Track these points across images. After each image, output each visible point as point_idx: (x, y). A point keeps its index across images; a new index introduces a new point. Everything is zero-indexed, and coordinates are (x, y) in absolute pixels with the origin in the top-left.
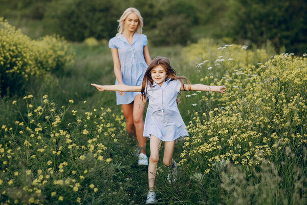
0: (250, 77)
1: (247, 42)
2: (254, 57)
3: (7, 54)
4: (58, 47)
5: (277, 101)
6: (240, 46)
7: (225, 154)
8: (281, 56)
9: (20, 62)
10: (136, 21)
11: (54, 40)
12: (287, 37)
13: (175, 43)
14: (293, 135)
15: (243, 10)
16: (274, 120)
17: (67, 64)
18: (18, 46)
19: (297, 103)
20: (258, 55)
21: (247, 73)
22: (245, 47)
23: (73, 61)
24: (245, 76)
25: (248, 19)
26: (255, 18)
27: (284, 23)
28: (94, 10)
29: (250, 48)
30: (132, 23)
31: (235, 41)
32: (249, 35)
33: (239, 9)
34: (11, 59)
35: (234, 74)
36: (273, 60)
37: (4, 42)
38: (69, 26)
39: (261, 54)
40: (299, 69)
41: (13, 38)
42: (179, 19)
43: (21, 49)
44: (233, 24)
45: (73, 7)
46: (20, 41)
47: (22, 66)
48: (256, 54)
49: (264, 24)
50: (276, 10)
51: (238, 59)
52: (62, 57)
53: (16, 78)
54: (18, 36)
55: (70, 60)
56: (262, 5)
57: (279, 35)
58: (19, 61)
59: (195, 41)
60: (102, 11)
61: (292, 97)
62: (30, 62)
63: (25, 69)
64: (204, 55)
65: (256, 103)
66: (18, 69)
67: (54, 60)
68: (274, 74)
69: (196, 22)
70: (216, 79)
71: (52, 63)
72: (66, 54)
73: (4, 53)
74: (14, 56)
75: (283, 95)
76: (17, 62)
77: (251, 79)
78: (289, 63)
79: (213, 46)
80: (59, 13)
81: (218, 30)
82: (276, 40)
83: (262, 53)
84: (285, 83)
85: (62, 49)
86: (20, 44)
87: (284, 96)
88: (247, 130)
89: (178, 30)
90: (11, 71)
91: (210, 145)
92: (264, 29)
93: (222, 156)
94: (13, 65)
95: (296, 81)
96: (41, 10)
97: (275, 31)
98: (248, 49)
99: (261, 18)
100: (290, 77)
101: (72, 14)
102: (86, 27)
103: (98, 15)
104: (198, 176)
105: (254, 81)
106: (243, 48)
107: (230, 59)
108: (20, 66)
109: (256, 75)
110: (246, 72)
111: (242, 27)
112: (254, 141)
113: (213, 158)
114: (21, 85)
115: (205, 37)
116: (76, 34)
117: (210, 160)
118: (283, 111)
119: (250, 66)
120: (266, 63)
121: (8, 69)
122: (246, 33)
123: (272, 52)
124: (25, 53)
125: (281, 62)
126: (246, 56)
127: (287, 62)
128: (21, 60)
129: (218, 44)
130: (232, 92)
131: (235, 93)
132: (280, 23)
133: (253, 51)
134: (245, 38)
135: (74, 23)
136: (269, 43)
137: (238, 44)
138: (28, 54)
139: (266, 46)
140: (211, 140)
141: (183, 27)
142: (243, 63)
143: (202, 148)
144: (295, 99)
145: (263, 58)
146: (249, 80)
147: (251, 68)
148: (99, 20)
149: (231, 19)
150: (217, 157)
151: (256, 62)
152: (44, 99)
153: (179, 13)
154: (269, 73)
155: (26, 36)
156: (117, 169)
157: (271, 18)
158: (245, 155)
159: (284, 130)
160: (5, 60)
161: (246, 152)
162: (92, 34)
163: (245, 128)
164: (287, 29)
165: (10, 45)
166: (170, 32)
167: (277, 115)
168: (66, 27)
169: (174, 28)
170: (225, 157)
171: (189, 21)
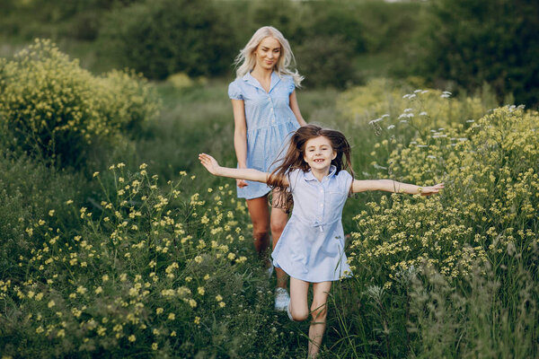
0: (455, 142)
1: (450, 85)
2: (461, 111)
3: (58, 100)
4: (132, 89)
5: (497, 180)
6: (438, 92)
7: (416, 258)
8: (505, 109)
9: (79, 114)
10: (275, 50)
11: (126, 77)
12: (518, 78)
13: (325, 85)
14: (521, 232)
15: (444, 29)
16: (492, 209)
17: (147, 119)
18: (75, 87)
19: (528, 183)
20: (468, 107)
21: (450, 136)
22: (446, 94)
23: (157, 113)
24: (447, 140)
25: (452, 45)
26: (464, 44)
27: (515, 53)
28: (184, 25)
29: (455, 94)
30: (269, 55)
31: (429, 83)
32: (453, 72)
33: (437, 28)
34: (65, 109)
35: (429, 137)
36: (492, 116)
37: (52, 80)
38: (141, 52)
39: (474, 106)
40: (533, 130)
41: (68, 74)
42: (333, 43)
43: (80, 92)
44: (425, 53)
45: (150, 20)
46: (78, 79)
47: (82, 120)
48: (465, 106)
49: (478, 53)
50: (501, 30)
51: (434, 114)
52: (139, 106)
53: (72, 139)
54: (74, 71)
55: (153, 111)
56: (475, 21)
57: (505, 74)
58: (76, 112)
59: (360, 82)
60: (198, 27)
61: (520, 174)
62: (95, 114)
63: (86, 125)
64: (379, 107)
65: (464, 182)
66: (76, 125)
67: (128, 111)
68: (494, 138)
69: (362, 48)
70: (400, 145)
71: (125, 117)
72: (146, 101)
73: (53, 98)
74: (69, 102)
75: (506, 170)
76: (73, 113)
77: (457, 146)
78: (517, 120)
79: (392, 90)
80: (125, 29)
81: (400, 64)
82: (500, 82)
83: (475, 103)
84: (511, 152)
85: (140, 93)
86: (77, 84)
87: (508, 172)
88: (449, 224)
89: (330, 63)
90: (64, 128)
91: (393, 245)
92: (479, 62)
93: (411, 262)
94: (66, 118)
95: (527, 148)
96: (93, 25)
97: (498, 65)
98: (451, 97)
99: (474, 44)
100: (517, 143)
101: (147, 32)
102: (170, 55)
103: (192, 34)
104: (375, 290)
105: (461, 148)
106: (443, 96)
107: (422, 114)
108: (78, 119)
109: (465, 139)
110: (448, 134)
111: (442, 60)
112: (461, 240)
113: (397, 264)
114: (78, 151)
115: (377, 75)
116: (153, 67)
117: (393, 268)
118: (506, 195)
119: (454, 124)
120: (480, 121)
121: (58, 124)
122: (448, 69)
123: (491, 103)
124: (86, 99)
125: (504, 119)
126: (447, 108)
127: (513, 119)
128: (80, 110)
129: (399, 87)
130: (426, 166)
131: (430, 167)
132: (507, 52)
133: (459, 100)
134: (447, 77)
135: (150, 47)
136: (486, 87)
137: (434, 87)
138: (92, 100)
139: (481, 92)
140: (394, 236)
141: (339, 56)
142: (443, 119)
143: (381, 249)
144: (525, 177)
145: (476, 112)
146: (453, 147)
147: (457, 128)
148: (193, 42)
149: (423, 44)
150: (403, 264)
151: (466, 118)
152: (142, 169)
153: (331, 33)
154: (485, 135)
155: (85, 71)
156: (246, 282)
157: (492, 44)
158: (447, 261)
159: (507, 224)
160: (53, 110)
161: (447, 257)
162: (181, 68)
163: (447, 219)
164: (519, 63)
165: (62, 86)
166: (317, 65)
167: (497, 200)
168: (135, 53)
169: (323, 58)
170: (415, 263)
171: (349, 47)
